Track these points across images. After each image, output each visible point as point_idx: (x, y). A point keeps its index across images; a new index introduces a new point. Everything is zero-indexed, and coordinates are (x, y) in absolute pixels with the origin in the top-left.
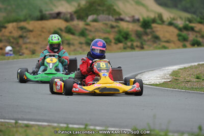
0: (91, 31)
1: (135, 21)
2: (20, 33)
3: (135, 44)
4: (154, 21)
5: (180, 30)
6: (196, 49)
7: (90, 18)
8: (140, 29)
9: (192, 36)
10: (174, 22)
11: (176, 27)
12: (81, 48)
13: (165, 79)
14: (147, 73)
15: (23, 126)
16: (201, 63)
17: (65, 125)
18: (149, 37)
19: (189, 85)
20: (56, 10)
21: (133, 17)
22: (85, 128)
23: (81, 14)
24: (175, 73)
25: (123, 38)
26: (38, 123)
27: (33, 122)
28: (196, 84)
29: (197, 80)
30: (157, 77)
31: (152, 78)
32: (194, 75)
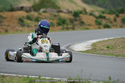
1: (69, 12)
3: (69, 26)
4: (81, 12)
5: (97, 18)
6: (107, 30)
7: (42, 10)
8: (72, 17)
9: (104, 22)
10: (93, 13)
11: (95, 16)
13: (88, 48)
14: (77, 44)
15: (1, 76)
16: (110, 38)
17: (27, 76)
18: (78, 22)
19: (102, 52)
20: (21, 5)
21: (68, 10)
22: (39, 78)
23: (36, 8)
24: (94, 45)
25: (62, 23)
26: (10, 75)
27: (7, 74)
28: (107, 51)
29: (108, 49)
30: (83, 47)
31: (80, 48)
32: (106, 46)
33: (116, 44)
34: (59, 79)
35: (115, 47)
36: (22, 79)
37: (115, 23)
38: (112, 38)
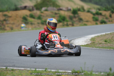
0: (44, 16)
1: (69, 10)
2: (4, 18)
3: (69, 23)
4: (79, 10)
5: (94, 14)
6: (103, 25)
7: (43, 9)
8: (71, 15)
9: (100, 18)
10: (91, 10)
11: (92, 13)
12: (39, 26)
13: (87, 42)
14: (77, 39)
15: (10, 70)
16: (107, 33)
17: (34, 69)
18: (77, 19)
19: (101, 45)
20: (24, 5)
21: (67, 8)
22: (45, 71)
23: (38, 7)
24: (92, 39)
25: (62, 19)
26: (19, 68)
27: (16, 68)
28: (105, 45)
29: (105, 42)
30: (83, 42)
31: (80, 42)
32: (104, 40)
33: (113, 38)
34: (64, 71)
35: (112, 41)
36: (30, 72)
37: (110, 19)
38: (109, 33)
